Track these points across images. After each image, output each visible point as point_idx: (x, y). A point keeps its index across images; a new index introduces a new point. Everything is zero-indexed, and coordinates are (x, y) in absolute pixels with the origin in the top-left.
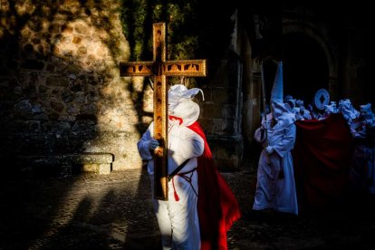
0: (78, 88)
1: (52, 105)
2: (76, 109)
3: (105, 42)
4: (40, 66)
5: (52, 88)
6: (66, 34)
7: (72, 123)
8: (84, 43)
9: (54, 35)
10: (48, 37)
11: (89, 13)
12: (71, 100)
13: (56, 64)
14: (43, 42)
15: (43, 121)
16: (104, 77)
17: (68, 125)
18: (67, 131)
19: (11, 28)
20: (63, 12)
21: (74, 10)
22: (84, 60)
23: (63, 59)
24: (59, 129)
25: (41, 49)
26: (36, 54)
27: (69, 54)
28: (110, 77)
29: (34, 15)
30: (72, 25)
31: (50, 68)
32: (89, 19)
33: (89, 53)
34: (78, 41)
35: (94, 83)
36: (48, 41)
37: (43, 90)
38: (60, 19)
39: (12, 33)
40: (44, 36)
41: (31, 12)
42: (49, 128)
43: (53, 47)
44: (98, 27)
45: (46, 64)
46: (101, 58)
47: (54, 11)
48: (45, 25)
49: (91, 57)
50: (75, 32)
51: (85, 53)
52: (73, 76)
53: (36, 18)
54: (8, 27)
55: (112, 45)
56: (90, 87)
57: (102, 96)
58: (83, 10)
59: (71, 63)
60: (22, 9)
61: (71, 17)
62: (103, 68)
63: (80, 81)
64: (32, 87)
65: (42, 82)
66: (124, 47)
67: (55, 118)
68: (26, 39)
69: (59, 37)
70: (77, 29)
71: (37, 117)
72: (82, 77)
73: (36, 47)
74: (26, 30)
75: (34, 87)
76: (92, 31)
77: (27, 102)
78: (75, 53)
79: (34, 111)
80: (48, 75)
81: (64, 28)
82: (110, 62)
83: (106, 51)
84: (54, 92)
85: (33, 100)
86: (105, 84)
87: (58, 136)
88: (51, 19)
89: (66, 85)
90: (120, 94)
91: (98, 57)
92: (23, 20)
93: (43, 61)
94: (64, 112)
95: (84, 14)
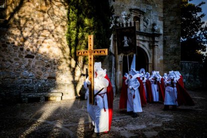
0: (48, 66)
1: (37, 73)
2: (48, 75)
3: (60, 48)
4: (33, 57)
5: (38, 66)
6: (43, 44)
7: (46, 80)
8: (51, 48)
9: (39, 45)
11: (53, 36)
12: (45, 71)
13: (40, 56)
14: (34, 48)
15: (33, 79)
16: (59, 62)
17: (44, 81)
18: (44, 84)
19: (21, 42)
20: (43, 36)
21: (47, 35)
22: (51, 55)
23: (42, 55)
24: (40, 82)
25: (33, 50)
26: (31, 52)
27: (45, 53)
28: (62, 62)
30: (46, 41)
31: (37, 58)
32: (53, 39)
33: (53, 52)
34: (49, 47)
35: (55, 64)
36: (36, 47)
37: (33, 67)
38: (41, 39)
39: (21, 43)
40: (35, 45)
41: (29, 35)
42: (36, 82)
43: (38, 50)
44: (57, 42)
45: (35, 56)
46: (58, 54)
47: (39, 36)
48: (35, 41)
49: (54, 54)
51: (51, 52)
52: (46, 61)
53: (31, 38)
54: (20, 41)
55: (63, 49)
56: (53, 66)
57: (58, 69)
58: (51, 35)
59: (45, 56)
60: (25, 34)
61: (46, 38)
62: (59, 58)
63: (49, 63)
65: (33, 63)
66: (68, 50)
67: (38, 78)
68: (27, 46)
69: (41, 45)
70: (48, 43)
71: (31, 78)
72: (50, 62)
73: (31, 50)
74: (27, 43)
75: (30, 65)
76: (55, 43)
77: (27, 71)
78: (47, 52)
79: (30, 75)
80: (36, 61)
81: (43, 42)
82: (62, 56)
83: (60, 51)
84: (39, 68)
85: (29, 71)
86: (60, 65)
87: (40, 85)
88: (38, 39)
89: (43, 65)
90: (66, 69)
92: (25, 39)
93: (34, 55)
94: (42, 76)
95: (51, 37)
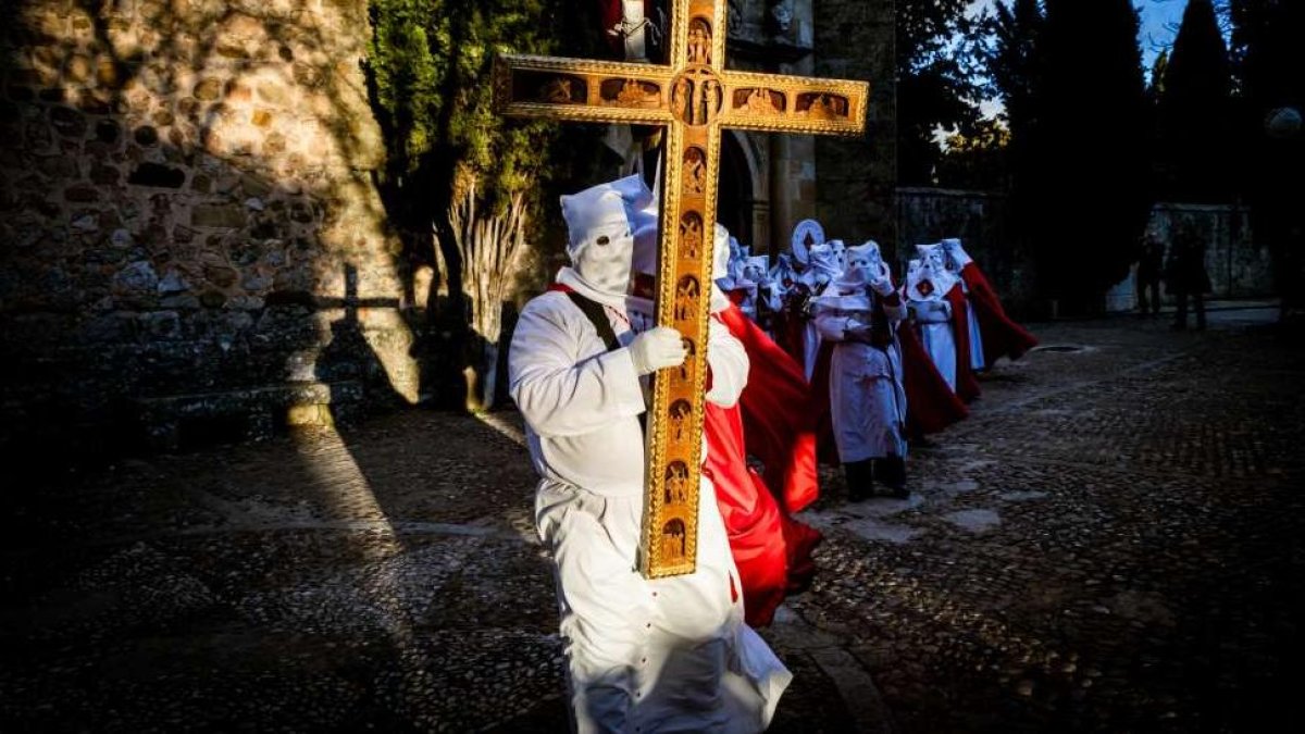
0: (266, 230)
1: (207, 271)
2: (265, 281)
3: (325, 123)
4: (176, 179)
5: (207, 231)
6: (235, 103)
7: (256, 314)
8: (278, 124)
9: (206, 104)
10: (191, 110)
11: (286, 53)
12: (253, 260)
13: (214, 174)
14: (182, 122)
15: (185, 311)
16: (325, 205)
17: (244, 320)
18: (247, 334)
19: (101, 85)
20: (228, 51)
21: (252, 47)
22: (280, 165)
23: (231, 163)
24: (227, 328)
25: (176, 138)
26: (165, 150)
27: (245, 152)
28: (340, 203)
29: (155, 54)
30: (247, 80)
31: (201, 184)
32: (289, 69)
33: (291, 148)
34: (264, 119)
35: (305, 219)
36: (193, 118)
37: (183, 238)
38: (219, 69)
39: (102, 96)
40: (182, 106)
41: (149, 48)
42: (202, 328)
43: (205, 133)
44: (311, 88)
45: (190, 173)
46: (319, 160)
47: (205, 49)
48: (186, 80)
49: (296, 160)
50: (256, 98)
51: (280, 147)
52: (254, 203)
53: (162, 62)
54: (92, 82)
55: (342, 129)
56: (296, 227)
57: (323, 247)
58: (274, 47)
59: (251, 172)
60: (125, 41)
61: (245, 62)
62: (323, 182)
63: (273, 215)
64: (156, 228)
65: (179, 217)
66: (370, 134)
67: (213, 302)
68: (139, 113)
69: (218, 108)
70: (261, 92)
71: (171, 302)
72: (277, 205)
73: (164, 133)
74: (135, 93)
75: (161, 230)
76: (297, 95)
77: (144, 266)
78: (258, 150)
79: (162, 287)
80: (196, 200)
81: (230, 87)
82: (338, 170)
83: (329, 143)
84: (213, 241)
85: (160, 262)
86: (330, 218)
87: (226, 346)
88: (198, 67)
89: (240, 226)
90: (362, 243)
91: (313, 159)
92: (127, 68)
93: (183, 167)
94: (236, 288)
95: (275, 57)
